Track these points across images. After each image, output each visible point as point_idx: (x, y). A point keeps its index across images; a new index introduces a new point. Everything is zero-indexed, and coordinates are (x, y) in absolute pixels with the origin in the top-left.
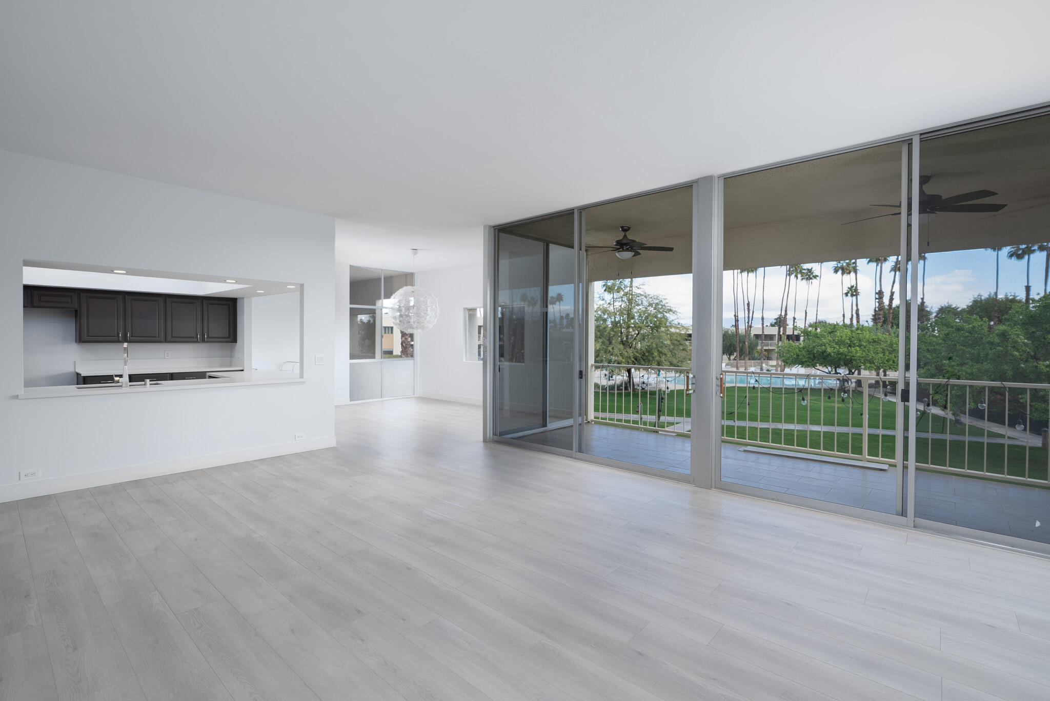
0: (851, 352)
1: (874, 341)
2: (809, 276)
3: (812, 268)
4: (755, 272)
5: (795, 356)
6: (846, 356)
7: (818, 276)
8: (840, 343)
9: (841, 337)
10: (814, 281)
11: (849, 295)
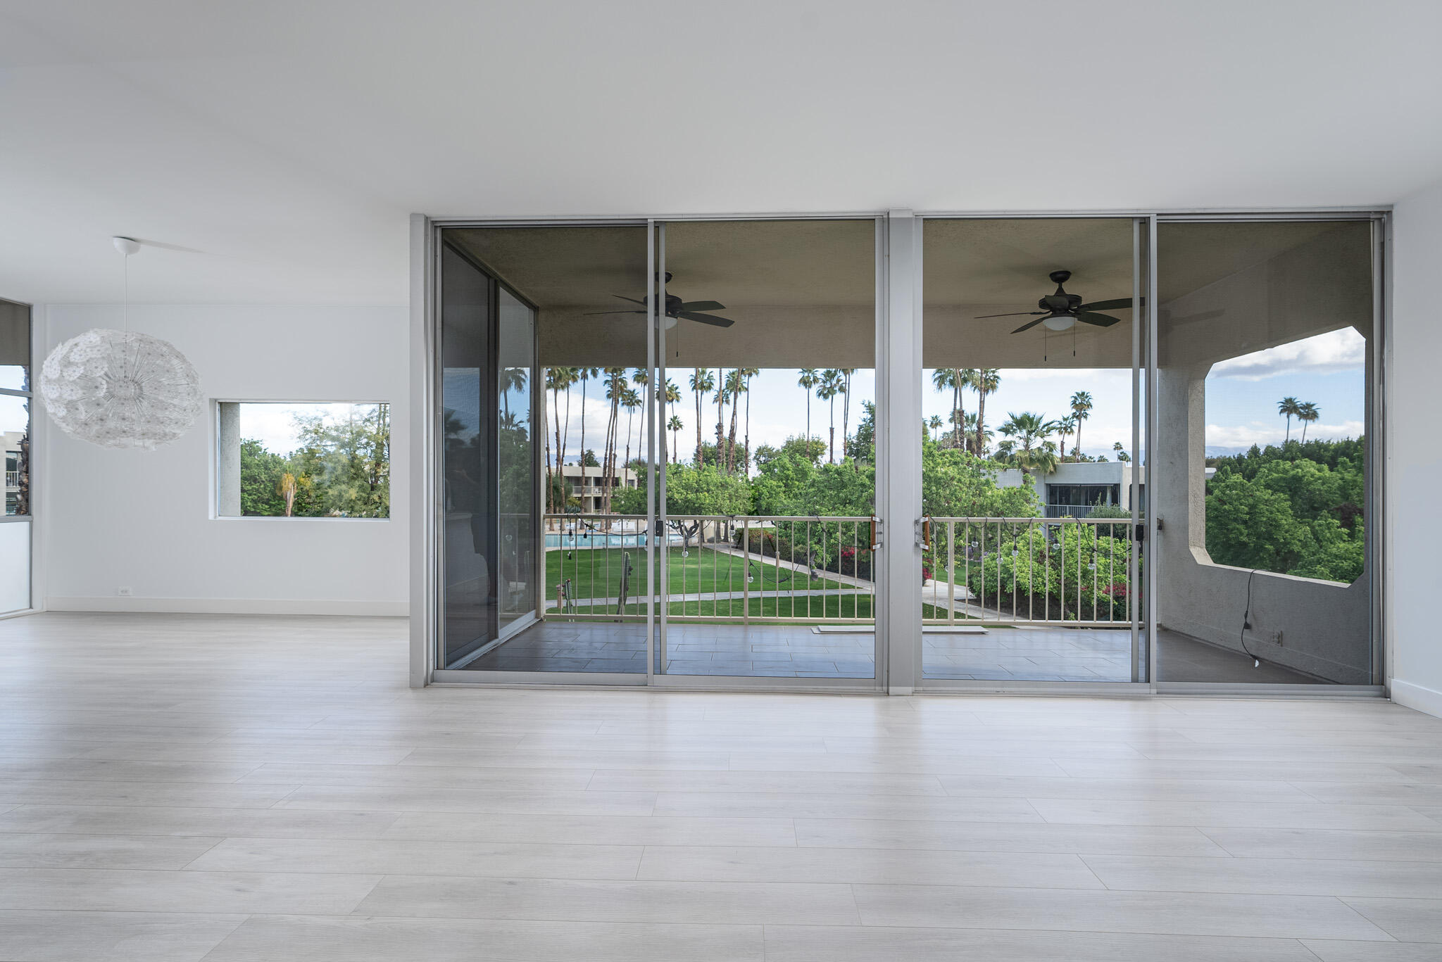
0: (700, 499)
1: (722, 486)
2: (631, 400)
3: (634, 391)
4: (566, 389)
5: (636, 505)
6: (694, 504)
7: (641, 401)
8: (687, 487)
9: (688, 480)
10: (637, 407)
11: (672, 428)
